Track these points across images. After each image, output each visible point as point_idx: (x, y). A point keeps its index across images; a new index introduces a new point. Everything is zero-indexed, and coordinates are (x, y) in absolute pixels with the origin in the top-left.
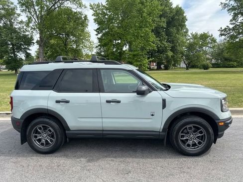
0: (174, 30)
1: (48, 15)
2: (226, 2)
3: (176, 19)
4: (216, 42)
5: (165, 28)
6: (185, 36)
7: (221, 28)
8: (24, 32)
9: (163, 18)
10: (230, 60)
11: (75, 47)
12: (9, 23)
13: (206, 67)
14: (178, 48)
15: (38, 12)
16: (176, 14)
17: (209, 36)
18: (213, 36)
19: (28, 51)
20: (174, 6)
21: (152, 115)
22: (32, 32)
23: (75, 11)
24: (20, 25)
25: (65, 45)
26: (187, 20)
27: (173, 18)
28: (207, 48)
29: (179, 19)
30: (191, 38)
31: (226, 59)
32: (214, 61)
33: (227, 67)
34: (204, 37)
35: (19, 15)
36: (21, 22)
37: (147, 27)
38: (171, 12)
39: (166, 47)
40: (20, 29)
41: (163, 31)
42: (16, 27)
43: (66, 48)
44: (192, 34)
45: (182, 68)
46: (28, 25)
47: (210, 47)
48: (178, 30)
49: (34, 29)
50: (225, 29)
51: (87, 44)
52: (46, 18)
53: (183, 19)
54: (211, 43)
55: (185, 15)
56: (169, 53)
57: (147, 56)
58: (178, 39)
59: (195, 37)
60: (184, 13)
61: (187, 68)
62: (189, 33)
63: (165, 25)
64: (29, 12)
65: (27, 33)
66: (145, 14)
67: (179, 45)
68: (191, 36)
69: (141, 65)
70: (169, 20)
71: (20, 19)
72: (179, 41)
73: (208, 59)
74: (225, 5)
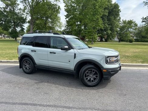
0: (112, 18)
1: (36, 5)
2: (147, 2)
3: (114, 11)
4: (137, 26)
5: (107, 16)
6: (119, 21)
7: (143, 17)
8: (21, 15)
9: (106, 10)
10: (145, 38)
11: (51, 25)
12: (12, 9)
13: (131, 41)
14: (115, 29)
15: (30, 4)
16: (114, 8)
17: (133, 22)
18: (136, 22)
19: (23, 27)
20: (113, 3)
21: (69, 61)
22: (27, 15)
23: (53, 3)
24: (19, 11)
25: (45, 24)
26: (120, 12)
27: (112, 10)
28: (132, 29)
29: (116, 11)
30: (122, 23)
31: (143, 37)
32: (135, 38)
33: (143, 42)
34: (130, 22)
35: (18, 5)
36: (20, 9)
37: (98, 15)
38: (111, 6)
39: (107, 28)
40: (19, 13)
41: (106, 18)
42: (17, 12)
43: (45, 26)
44: (123, 20)
45: (115, 41)
46: (24, 11)
47: (134, 29)
48: (115, 18)
49: (28, 14)
50: (146, 18)
51: (58, 24)
52: (35, 7)
53: (118, 11)
54: (134, 26)
55: (119, 8)
56: (108, 31)
57: (97, 33)
58: (115, 23)
59: (124, 22)
60: (119, 7)
61: (119, 42)
62: (121, 20)
63: (107, 14)
64: (25, 3)
65: (23, 16)
66: (97, 7)
67: (115, 27)
68: (122, 21)
69: (93, 38)
70: (110, 11)
71: (19, 7)
72: (115, 25)
73: (131, 36)
74: (146, 3)
